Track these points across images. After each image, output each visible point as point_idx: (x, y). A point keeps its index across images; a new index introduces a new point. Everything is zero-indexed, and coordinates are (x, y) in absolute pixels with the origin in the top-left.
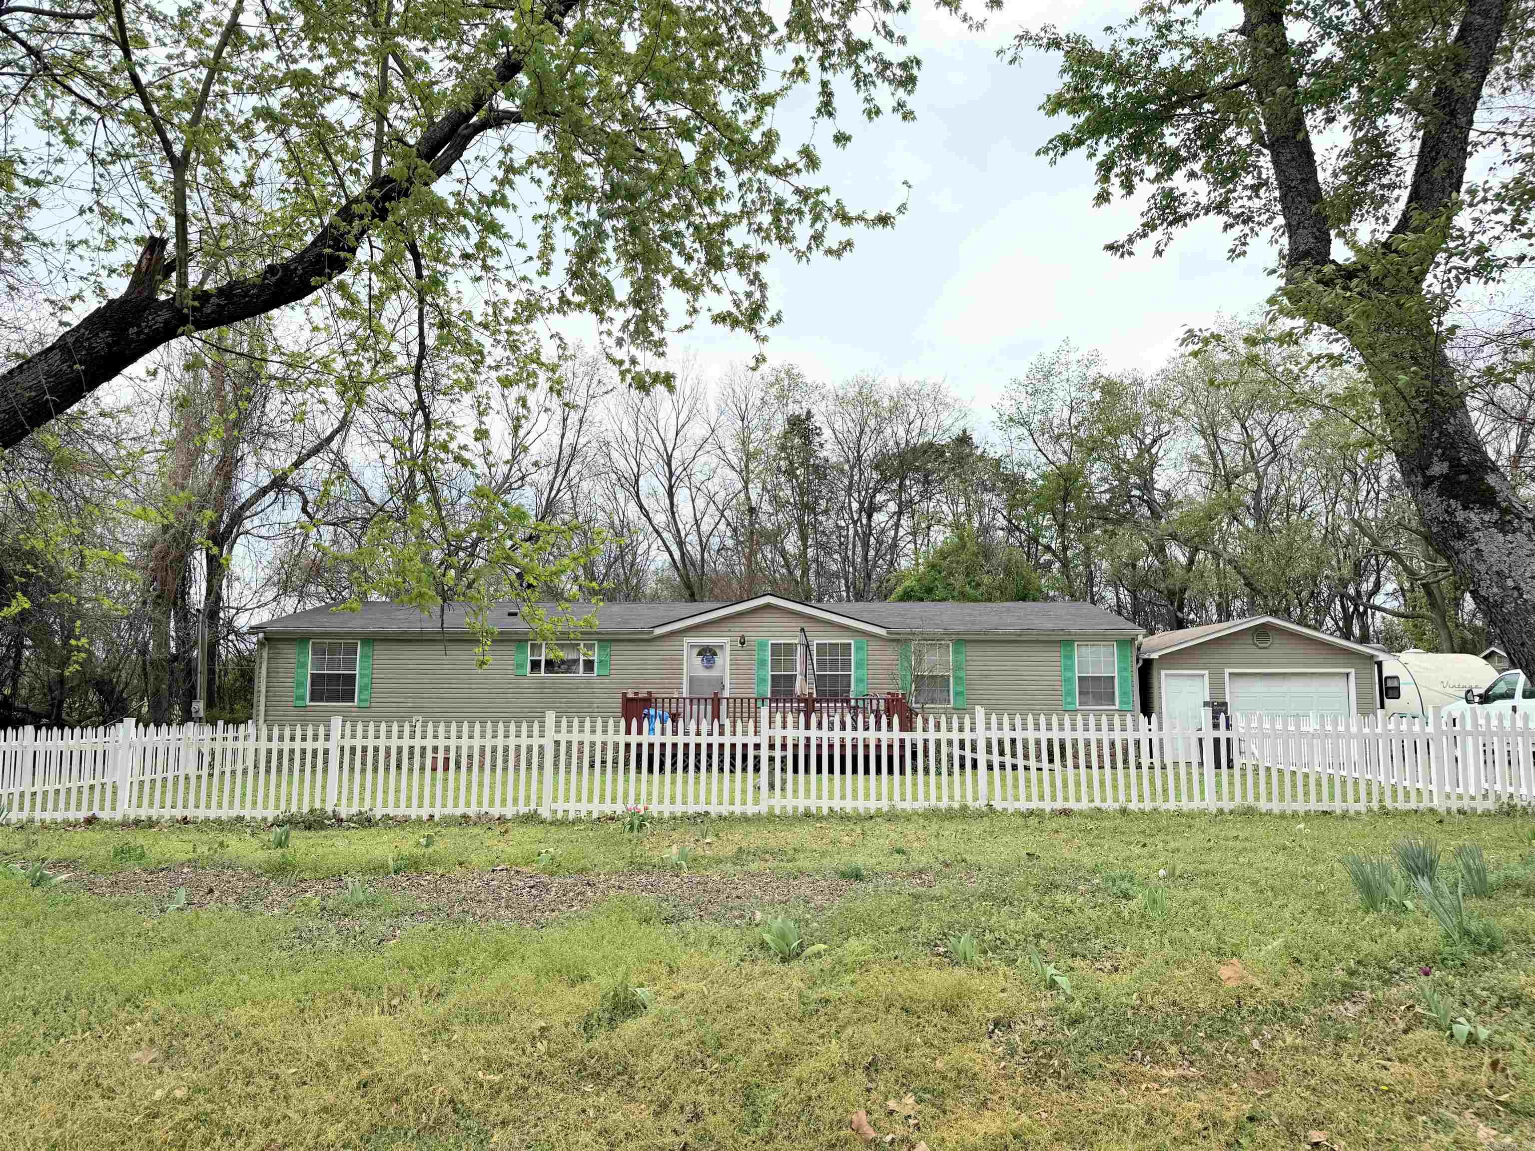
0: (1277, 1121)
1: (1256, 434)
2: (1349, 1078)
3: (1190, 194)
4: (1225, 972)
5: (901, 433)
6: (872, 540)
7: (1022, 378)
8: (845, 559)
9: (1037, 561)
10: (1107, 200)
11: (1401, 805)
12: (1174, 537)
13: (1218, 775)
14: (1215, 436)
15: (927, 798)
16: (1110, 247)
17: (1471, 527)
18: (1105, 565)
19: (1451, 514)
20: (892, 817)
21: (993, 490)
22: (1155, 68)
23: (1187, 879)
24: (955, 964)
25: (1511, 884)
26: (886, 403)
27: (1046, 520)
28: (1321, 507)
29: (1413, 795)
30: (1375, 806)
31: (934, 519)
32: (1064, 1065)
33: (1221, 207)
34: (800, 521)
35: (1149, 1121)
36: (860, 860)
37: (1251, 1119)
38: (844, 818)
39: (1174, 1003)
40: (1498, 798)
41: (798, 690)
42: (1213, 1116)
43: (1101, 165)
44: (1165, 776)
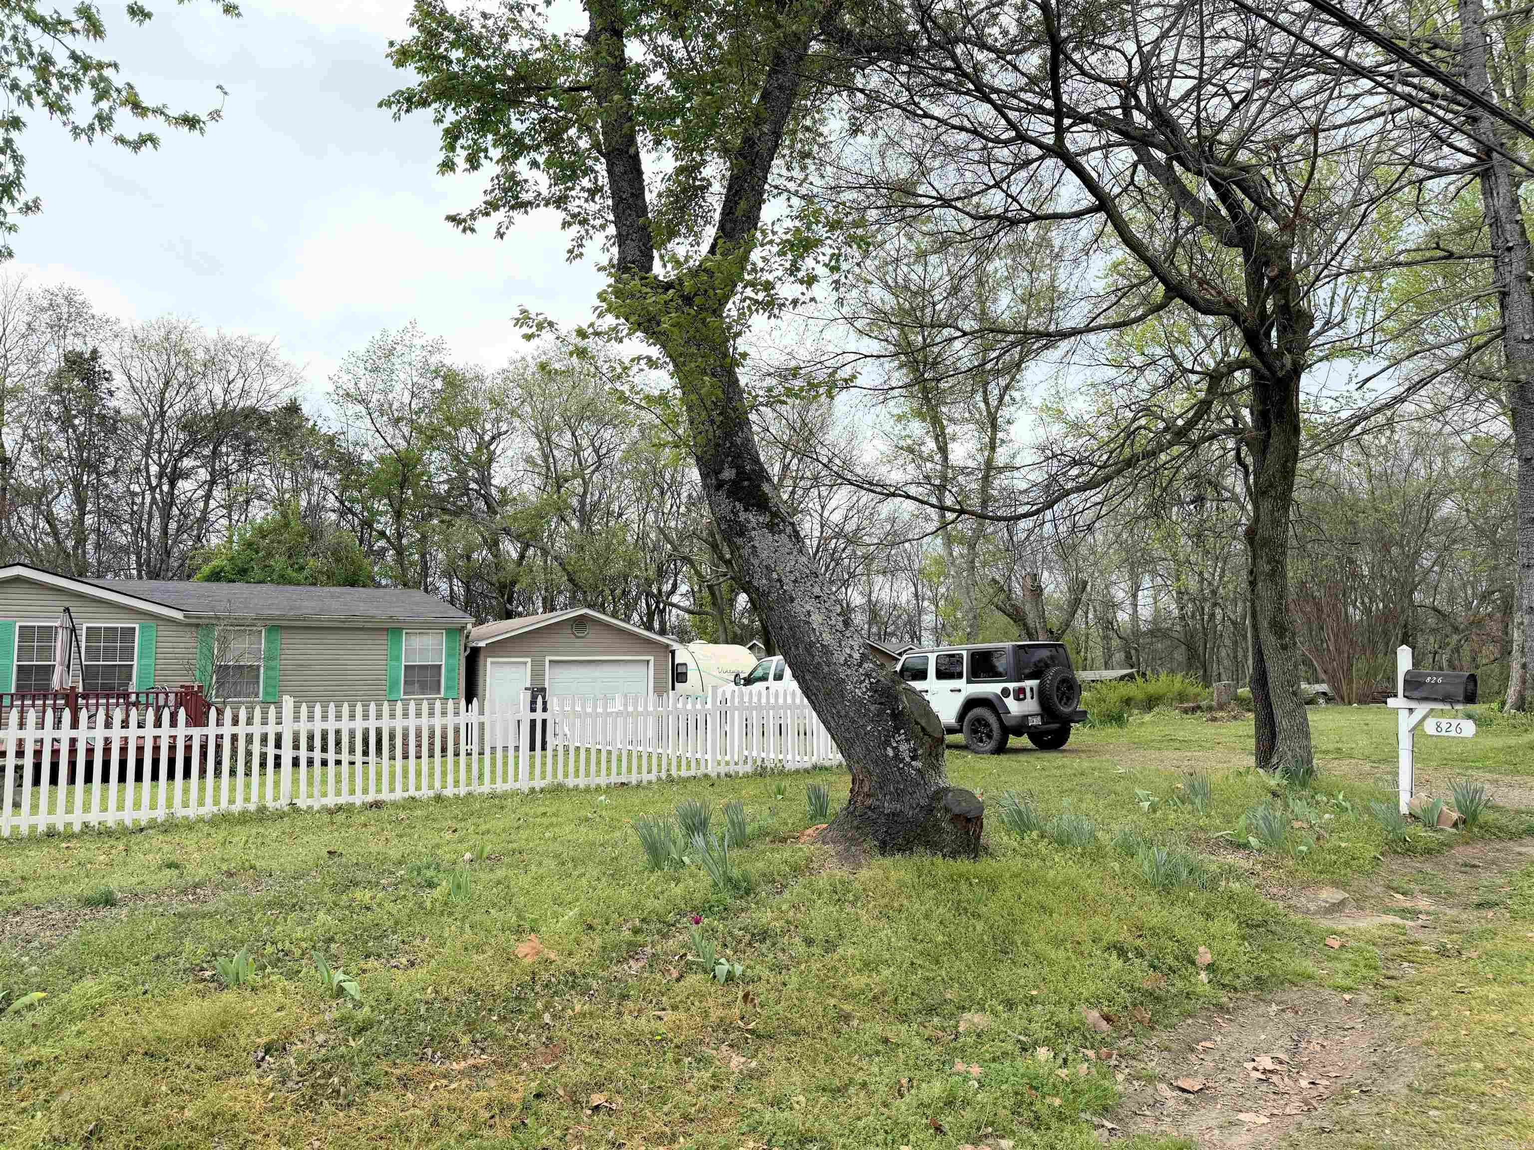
0: (561, 1092)
1: (585, 443)
2: (629, 1035)
3: (531, 182)
4: (522, 949)
5: (218, 391)
6: (175, 511)
7: (361, 352)
8: (137, 531)
9: (371, 546)
10: (452, 169)
11: (684, 773)
12: (507, 531)
13: (532, 757)
14: (548, 439)
15: (216, 802)
16: (452, 219)
17: (750, 526)
18: (440, 556)
19: (736, 514)
20: (169, 827)
21: (325, 466)
22: (506, 48)
23: (494, 859)
24: (222, 987)
25: (762, 833)
26: (200, 355)
27: (381, 505)
28: (635, 517)
29: (693, 764)
30: (663, 775)
31: (255, 493)
32: (345, 1081)
33: (560, 202)
34: (77, 482)
35: (435, 1123)
36: (116, 882)
37: (538, 1096)
38: (104, 833)
39: (470, 990)
40: (755, 762)
41: (55, 683)
42: (501, 1102)
43: (447, 131)
44: (481, 761)
